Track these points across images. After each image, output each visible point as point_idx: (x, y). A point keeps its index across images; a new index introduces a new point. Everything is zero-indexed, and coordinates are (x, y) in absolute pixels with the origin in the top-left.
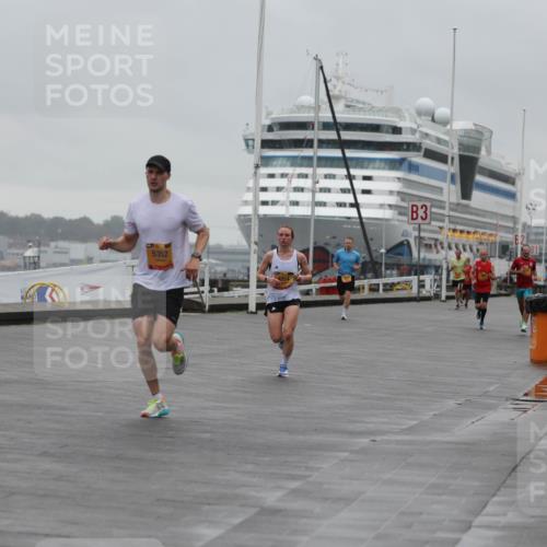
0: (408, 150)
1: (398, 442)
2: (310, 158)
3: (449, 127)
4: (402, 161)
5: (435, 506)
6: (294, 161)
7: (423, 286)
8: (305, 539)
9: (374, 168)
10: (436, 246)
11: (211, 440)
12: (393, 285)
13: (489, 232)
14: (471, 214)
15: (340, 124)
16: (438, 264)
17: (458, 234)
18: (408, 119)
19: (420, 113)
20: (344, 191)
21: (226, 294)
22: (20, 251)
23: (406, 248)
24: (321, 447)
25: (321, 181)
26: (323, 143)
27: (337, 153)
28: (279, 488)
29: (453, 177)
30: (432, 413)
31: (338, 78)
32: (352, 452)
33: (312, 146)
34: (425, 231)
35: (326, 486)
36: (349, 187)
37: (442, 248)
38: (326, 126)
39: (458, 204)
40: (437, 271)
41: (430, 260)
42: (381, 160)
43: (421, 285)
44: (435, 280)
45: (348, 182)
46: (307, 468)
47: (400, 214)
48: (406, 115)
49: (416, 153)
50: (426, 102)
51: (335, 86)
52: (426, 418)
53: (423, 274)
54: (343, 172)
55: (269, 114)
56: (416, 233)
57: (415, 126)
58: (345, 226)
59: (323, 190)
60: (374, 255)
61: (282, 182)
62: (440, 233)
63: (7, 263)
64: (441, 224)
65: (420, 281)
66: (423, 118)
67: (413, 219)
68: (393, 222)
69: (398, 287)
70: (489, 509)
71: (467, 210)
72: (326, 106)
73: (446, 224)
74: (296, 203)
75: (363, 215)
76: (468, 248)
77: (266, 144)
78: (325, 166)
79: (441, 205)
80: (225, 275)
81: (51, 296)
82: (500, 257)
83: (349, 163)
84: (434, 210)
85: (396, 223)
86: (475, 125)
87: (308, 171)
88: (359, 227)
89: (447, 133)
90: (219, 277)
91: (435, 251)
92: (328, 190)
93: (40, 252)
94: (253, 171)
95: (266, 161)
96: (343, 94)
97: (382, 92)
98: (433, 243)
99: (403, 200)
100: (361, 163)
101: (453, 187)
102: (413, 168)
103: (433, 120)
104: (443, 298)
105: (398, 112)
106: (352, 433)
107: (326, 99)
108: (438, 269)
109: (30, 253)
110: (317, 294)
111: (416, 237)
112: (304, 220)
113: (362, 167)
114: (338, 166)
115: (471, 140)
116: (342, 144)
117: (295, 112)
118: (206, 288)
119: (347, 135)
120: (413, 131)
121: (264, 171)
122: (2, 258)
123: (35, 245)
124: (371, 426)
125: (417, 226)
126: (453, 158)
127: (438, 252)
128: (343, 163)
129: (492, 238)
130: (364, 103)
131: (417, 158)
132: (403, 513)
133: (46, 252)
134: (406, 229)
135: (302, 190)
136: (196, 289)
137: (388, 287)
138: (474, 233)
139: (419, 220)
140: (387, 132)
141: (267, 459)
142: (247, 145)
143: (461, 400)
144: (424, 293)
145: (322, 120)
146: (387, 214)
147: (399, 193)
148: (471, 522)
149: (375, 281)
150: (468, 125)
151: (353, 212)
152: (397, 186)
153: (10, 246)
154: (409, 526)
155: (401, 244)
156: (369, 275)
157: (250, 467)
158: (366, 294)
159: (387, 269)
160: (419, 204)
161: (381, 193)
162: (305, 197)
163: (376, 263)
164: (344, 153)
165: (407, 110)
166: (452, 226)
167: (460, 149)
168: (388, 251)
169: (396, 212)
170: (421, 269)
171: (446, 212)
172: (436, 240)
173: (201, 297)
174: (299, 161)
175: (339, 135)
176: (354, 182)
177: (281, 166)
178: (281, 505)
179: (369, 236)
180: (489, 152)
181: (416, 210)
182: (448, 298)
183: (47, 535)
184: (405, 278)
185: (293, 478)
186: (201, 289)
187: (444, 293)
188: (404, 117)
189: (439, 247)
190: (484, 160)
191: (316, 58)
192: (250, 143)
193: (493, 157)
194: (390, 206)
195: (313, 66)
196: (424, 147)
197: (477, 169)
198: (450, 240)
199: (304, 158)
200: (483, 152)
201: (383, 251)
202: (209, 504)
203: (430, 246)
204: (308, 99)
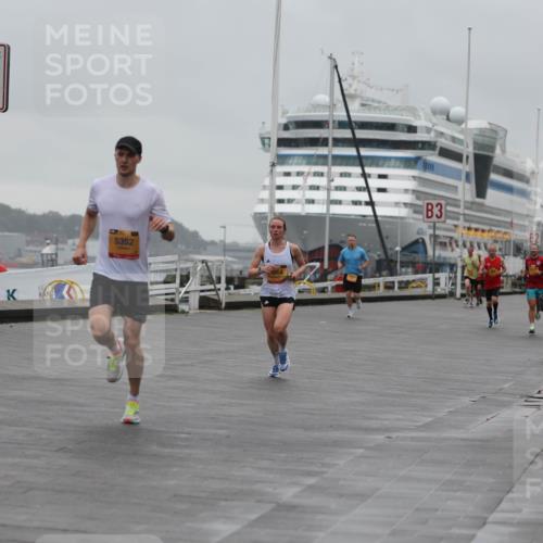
0: (422, 148)
1: (412, 439)
2: (325, 157)
3: (463, 126)
4: (417, 159)
5: (449, 503)
6: (310, 160)
7: (438, 284)
8: (321, 534)
9: (389, 167)
10: (451, 244)
11: (228, 437)
12: (408, 283)
13: (504, 230)
14: (486, 212)
15: (356, 123)
16: (452, 261)
17: (472, 232)
18: (423, 118)
19: (435, 112)
20: (359, 189)
21: (242, 291)
22: (38, 249)
23: (421, 246)
24: (336, 444)
25: (336, 179)
26: (338, 142)
27: (352, 152)
28: (296, 484)
29: (468, 175)
30: (447, 410)
31: (354, 77)
32: (367, 448)
33: (327, 145)
34: (440, 229)
35: (341, 483)
36: (364, 185)
37: (457, 246)
38: (342, 125)
39: (473, 203)
40: (451, 269)
41: (445, 258)
42: (397, 158)
43: (436, 283)
44: (450, 278)
45: (362, 180)
46: (323, 465)
47: (415, 212)
48: (421, 114)
49: (431, 152)
50: (441, 101)
51: (350, 86)
52: (440, 415)
53: (437, 271)
54: (358, 170)
55: (284, 113)
56: (431, 231)
57: (430, 125)
58: (360, 224)
59: (337, 188)
60: (389, 252)
61: (298, 181)
62: (455, 231)
63: (24, 260)
64: (456, 222)
65: (435, 279)
66: (438, 116)
67: (428, 217)
68: (407, 221)
69: (414, 285)
70: (504, 505)
71: (481, 208)
72: (341, 105)
73: (461, 223)
74: (312, 202)
75: (378, 213)
76: (482, 245)
77: (282, 142)
78: (340, 165)
79: (455, 203)
80: (241, 272)
81: (68, 292)
82: (515, 255)
83: (364, 161)
84: (449, 208)
85: (411, 221)
86: (490, 124)
87: (324, 169)
88: (374, 225)
89: (462, 132)
90: (235, 274)
91: (449, 249)
92: (343, 189)
93: (57, 249)
94: (269, 169)
95: (282, 160)
96: (358, 92)
97: (397, 91)
98: (447, 241)
99: (418, 198)
100: (375, 161)
101: (468, 186)
102: (428, 166)
103: (448, 119)
104: (458, 295)
105: (413, 111)
106: (368, 430)
107: (341, 98)
108: (452, 267)
109: (47, 250)
110: (332, 292)
111: (431, 236)
112: (319, 219)
113: (377, 165)
114: (353, 165)
115: (486, 139)
116: (357, 143)
117: (310, 111)
118: (223, 285)
119: (361, 134)
120: (428, 130)
121: (280, 169)
122: (20, 255)
123: (52, 243)
124: (386, 422)
125: (432, 224)
126: (467, 157)
127: (452, 250)
128: (358, 161)
129: (507, 237)
130: (379, 102)
131: (432, 157)
132: (417, 509)
133: (63, 249)
134: (421, 227)
135: (318, 188)
136: (212, 287)
137: (403, 285)
138: (489, 231)
139: (434, 218)
140: (403, 131)
141: (283, 455)
142: (264, 144)
143: (476, 398)
144: (439, 290)
145: (337, 119)
146: (403, 212)
147: (414, 191)
148: (486, 518)
149: (390, 279)
150: (483, 124)
151: (368, 211)
152: (412, 185)
153: (28, 243)
154: (425, 522)
155: (416, 242)
156: (384, 273)
157: (265, 463)
158: (381, 292)
159: (402, 267)
160: (434, 202)
161: (397, 191)
162: (320, 195)
163: (392, 261)
164: (358, 151)
165: (423, 109)
166: (467, 225)
167: (475, 148)
168: (404, 249)
169: (411, 211)
170: (436, 267)
171: (461, 210)
172: (451, 238)
173: (218, 294)
174: (314, 160)
175: (353, 134)
176: (369, 180)
177: (298, 164)
178: (296, 501)
179: (384, 234)
180: (504, 151)
181: (431, 208)
182: (463, 295)
183: (65, 531)
184: (419, 276)
185: (310, 474)
186: (218, 286)
187: (459, 291)
188: (419, 116)
189: (454, 245)
190: (499, 158)
191: (330, 58)
192: (267, 141)
193: (508, 155)
194: (405, 204)
195: (328, 65)
196: (439, 145)
197: (492, 168)
198: (465, 238)
199: (320, 156)
200: (498, 151)
201: (398, 249)
202: (226, 500)
203: (445, 243)
204: (324, 98)
